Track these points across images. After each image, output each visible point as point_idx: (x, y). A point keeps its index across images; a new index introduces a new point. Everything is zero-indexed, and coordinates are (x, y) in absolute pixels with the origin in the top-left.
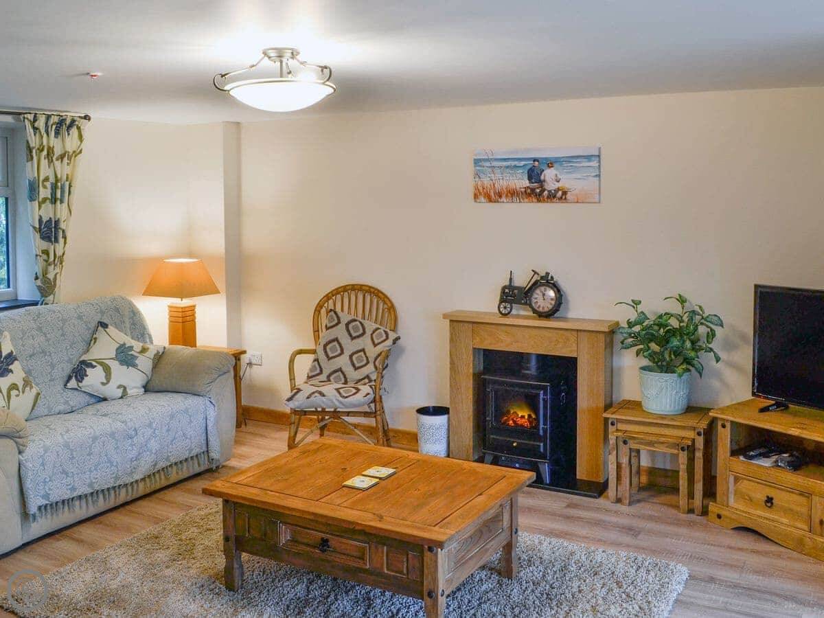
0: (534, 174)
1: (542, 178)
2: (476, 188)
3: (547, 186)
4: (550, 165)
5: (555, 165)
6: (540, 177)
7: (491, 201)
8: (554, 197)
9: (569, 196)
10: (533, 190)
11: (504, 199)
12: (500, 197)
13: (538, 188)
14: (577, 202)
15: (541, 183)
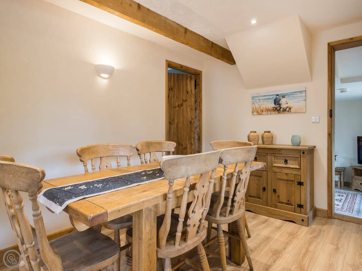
0: (277, 102)
1: (280, 103)
2: (253, 109)
3: (282, 106)
4: (284, 97)
5: (286, 97)
6: (279, 102)
7: (259, 114)
8: (285, 111)
9: (292, 110)
10: (276, 108)
11: (264, 113)
12: (262, 112)
13: (278, 107)
14: (296, 113)
15: (280, 105)
